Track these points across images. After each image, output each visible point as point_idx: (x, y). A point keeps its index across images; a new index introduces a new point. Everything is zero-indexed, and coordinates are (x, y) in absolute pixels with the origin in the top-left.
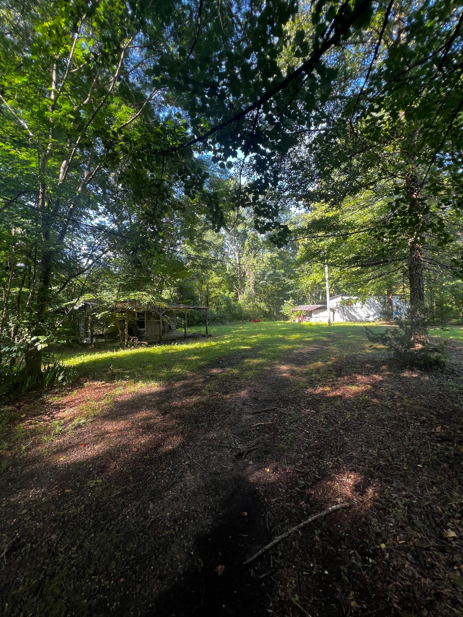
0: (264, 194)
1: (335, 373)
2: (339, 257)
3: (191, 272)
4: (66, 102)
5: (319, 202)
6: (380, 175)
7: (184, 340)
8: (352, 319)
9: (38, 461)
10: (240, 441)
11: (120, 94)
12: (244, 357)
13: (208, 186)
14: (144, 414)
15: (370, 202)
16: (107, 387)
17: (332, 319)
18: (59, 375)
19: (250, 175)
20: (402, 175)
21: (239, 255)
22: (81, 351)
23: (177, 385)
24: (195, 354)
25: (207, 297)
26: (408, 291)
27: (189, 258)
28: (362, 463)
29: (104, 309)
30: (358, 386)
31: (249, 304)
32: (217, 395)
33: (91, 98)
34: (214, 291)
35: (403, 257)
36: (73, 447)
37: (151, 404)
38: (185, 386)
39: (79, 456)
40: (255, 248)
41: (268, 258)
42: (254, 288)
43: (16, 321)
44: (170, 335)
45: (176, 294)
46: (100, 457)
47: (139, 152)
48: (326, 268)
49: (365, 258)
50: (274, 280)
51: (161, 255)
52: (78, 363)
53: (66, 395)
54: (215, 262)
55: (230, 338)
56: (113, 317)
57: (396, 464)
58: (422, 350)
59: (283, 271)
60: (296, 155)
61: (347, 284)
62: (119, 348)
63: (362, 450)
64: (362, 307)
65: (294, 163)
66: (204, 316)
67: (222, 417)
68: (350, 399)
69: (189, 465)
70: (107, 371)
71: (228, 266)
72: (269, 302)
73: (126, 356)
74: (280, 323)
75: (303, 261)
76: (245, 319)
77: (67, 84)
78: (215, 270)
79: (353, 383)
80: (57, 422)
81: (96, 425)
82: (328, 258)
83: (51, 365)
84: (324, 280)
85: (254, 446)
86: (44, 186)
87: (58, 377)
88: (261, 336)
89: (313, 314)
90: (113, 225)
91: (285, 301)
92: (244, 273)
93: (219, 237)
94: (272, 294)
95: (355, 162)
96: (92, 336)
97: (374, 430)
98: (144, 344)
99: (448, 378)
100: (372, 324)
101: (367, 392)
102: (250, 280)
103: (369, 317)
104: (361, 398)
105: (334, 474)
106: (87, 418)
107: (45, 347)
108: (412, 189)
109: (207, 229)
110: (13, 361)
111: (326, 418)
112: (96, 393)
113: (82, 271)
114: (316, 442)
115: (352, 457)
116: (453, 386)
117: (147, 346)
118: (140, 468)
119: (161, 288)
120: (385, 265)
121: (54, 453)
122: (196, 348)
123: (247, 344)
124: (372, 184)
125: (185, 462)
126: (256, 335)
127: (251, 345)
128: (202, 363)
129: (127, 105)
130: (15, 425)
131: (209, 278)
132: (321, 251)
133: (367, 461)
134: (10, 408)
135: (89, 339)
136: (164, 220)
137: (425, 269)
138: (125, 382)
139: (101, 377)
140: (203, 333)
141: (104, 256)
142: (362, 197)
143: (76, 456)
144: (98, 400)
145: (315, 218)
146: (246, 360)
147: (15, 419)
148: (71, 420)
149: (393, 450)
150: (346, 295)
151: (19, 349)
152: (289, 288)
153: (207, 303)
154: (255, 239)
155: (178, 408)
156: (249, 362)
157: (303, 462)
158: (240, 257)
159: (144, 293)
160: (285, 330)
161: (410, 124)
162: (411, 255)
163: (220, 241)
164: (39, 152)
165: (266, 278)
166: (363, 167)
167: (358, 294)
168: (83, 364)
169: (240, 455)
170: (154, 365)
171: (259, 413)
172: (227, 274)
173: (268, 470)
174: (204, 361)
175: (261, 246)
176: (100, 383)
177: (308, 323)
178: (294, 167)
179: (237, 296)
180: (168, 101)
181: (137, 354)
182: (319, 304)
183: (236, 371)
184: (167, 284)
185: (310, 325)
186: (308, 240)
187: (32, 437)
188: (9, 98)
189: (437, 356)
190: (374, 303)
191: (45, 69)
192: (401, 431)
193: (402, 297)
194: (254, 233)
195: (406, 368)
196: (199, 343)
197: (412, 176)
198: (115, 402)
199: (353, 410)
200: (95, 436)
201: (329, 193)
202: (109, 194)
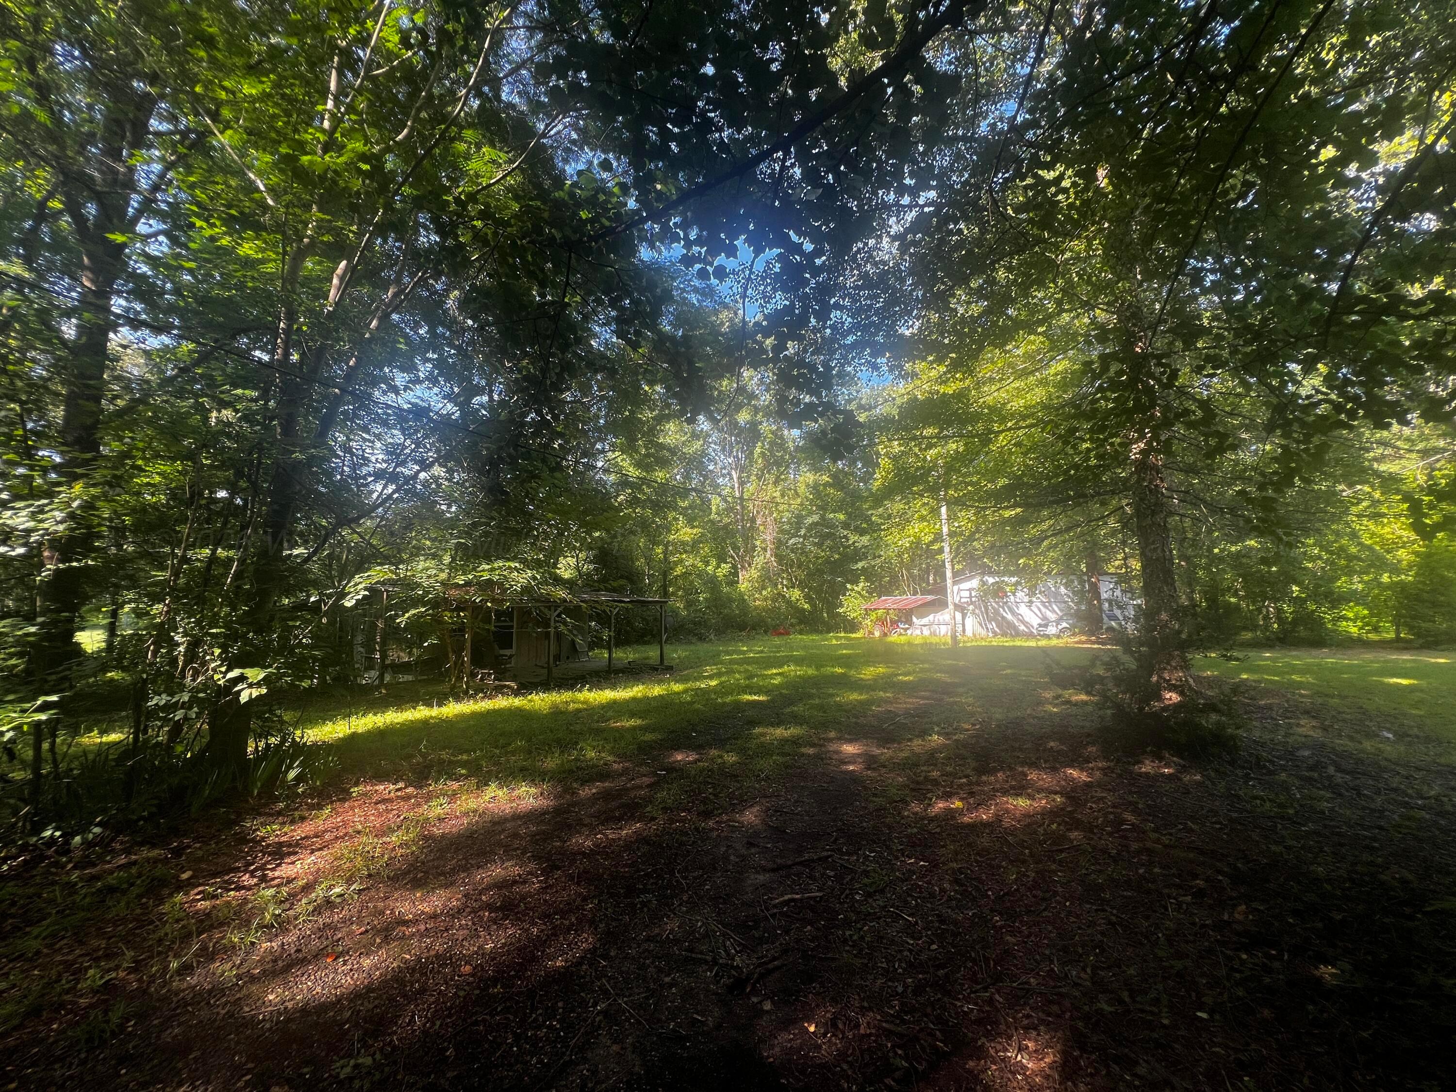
0: (800, 339)
1: (974, 764)
2: (971, 484)
3: (628, 517)
4: (358, 135)
5: (924, 359)
6: (1059, 303)
7: (606, 679)
8: (1008, 629)
9: (208, 1003)
10: (740, 944)
11: (480, 123)
12: (753, 723)
13: (670, 323)
14: (497, 871)
15: (1036, 363)
16: (408, 798)
17: (959, 628)
18: (290, 767)
19: (767, 298)
20: (1107, 304)
21: (739, 478)
22: (349, 706)
23: (586, 792)
24: (633, 715)
25: (665, 574)
26: (1136, 565)
27: (624, 483)
28: (1055, 1008)
29: (417, 602)
30: (1031, 797)
31: (764, 593)
32: (683, 821)
33: (412, 129)
34: (681, 561)
35: (1120, 487)
36: (304, 962)
37: (516, 843)
38: (606, 796)
39: (319, 989)
40: (778, 463)
41: (808, 485)
42: (776, 556)
43: (193, 628)
44: (572, 665)
45: (591, 567)
46: (373, 991)
47: (514, 242)
48: (944, 510)
49: (1033, 486)
50: (824, 537)
51: (558, 475)
52: (341, 735)
53: (303, 819)
54: (684, 493)
55: (719, 675)
56: (437, 620)
57: (1142, 1011)
58: (1177, 707)
59: (842, 517)
60: (871, 256)
61: (993, 546)
62: (447, 699)
63: (1052, 970)
64: (1031, 602)
65: (867, 272)
66: (655, 620)
67: (695, 878)
68: (1012, 831)
69: (605, 1013)
70: (412, 756)
71: (716, 502)
72: (810, 589)
73: (462, 717)
74: (837, 638)
75: (888, 493)
76: (753, 628)
77: (360, 98)
78: (684, 512)
79: (1020, 790)
80: (271, 892)
81: (371, 900)
82: (947, 486)
83: (272, 740)
84: (938, 537)
85: (774, 959)
86: (291, 317)
87: (287, 771)
88: (792, 670)
89: (914, 619)
90: (449, 406)
91: (849, 586)
92: (753, 520)
93: (695, 436)
94: (818, 570)
95: (1001, 274)
96: (384, 668)
97: (1078, 916)
98: (508, 687)
99: (1247, 778)
100: (1054, 642)
101: (1053, 814)
102: (767, 536)
103: (1046, 626)
104: (1041, 830)
105: (984, 1040)
106: (349, 881)
107: (260, 696)
108: (1133, 334)
109: (668, 418)
110: (177, 729)
111: (957, 881)
112: (380, 815)
113: (368, 512)
114: (934, 947)
115: (1028, 990)
116: (1262, 799)
117: (516, 693)
118: (476, 1023)
119: (555, 554)
120: (1080, 505)
121: (253, 979)
122: (634, 699)
123: (759, 691)
124: (1040, 323)
125: (595, 1005)
126: (781, 666)
127: (767, 692)
128: (649, 737)
129: (493, 146)
130: (161, 901)
131: (669, 531)
132: (930, 470)
133: (1067, 1003)
134: (155, 853)
135: (374, 674)
136: (567, 396)
137: (1171, 514)
138: (455, 785)
139: (396, 771)
140: (651, 662)
141: (422, 475)
142: (1020, 352)
143: (309, 989)
144: (382, 832)
145: (916, 397)
146: (757, 730)
147: (163, 882)
148: (308, 888)
149: (1132, 971)
150: (991, 573)
151: (194, 700)
152: (858, 555)
153: (665, 587)
154: (778, 443)
155: (584, 853)
156: (763, 735)
157: (902, 1004)
158: (742, 484)
159: (513, 565)
160: (848, 656)
161: (1121, 196)
162: (1138, 482)
163: (698, 445)
164: (286, 241)
165: (803, 532)
166: (1019, 285)
167: (1019, 572)
168: (354, 736)
169: (738, 986)
170: (529, 740)
171: (790, 867)
172: (712, 522)
173: (812, 1029)
174: (654, 730)
175: (793, 457)
176: (392, 787)
177: (903, 639)
178: (867, 282)
179: (736, 574)
180: (586, 139)
181: (489, 713)
182: (929, 593)
183: (731, 758)
184: (568, 544)
185: (910, 644)
186: (900, 445)
187: (200, 934)
188: (227, 126)
189: (1218, 723)
190: (1057, 594)
191: (312, 65)
192: (1147, 918)
193: (1123, 579)
194: (774, 427)
195: (1144, 752)
196: (641, 687)
197: (1130, 305)
198: (426, 838)
199: (1024, 862)
200: (367, 931)
201: (946, 341)
202: (445, 338)
